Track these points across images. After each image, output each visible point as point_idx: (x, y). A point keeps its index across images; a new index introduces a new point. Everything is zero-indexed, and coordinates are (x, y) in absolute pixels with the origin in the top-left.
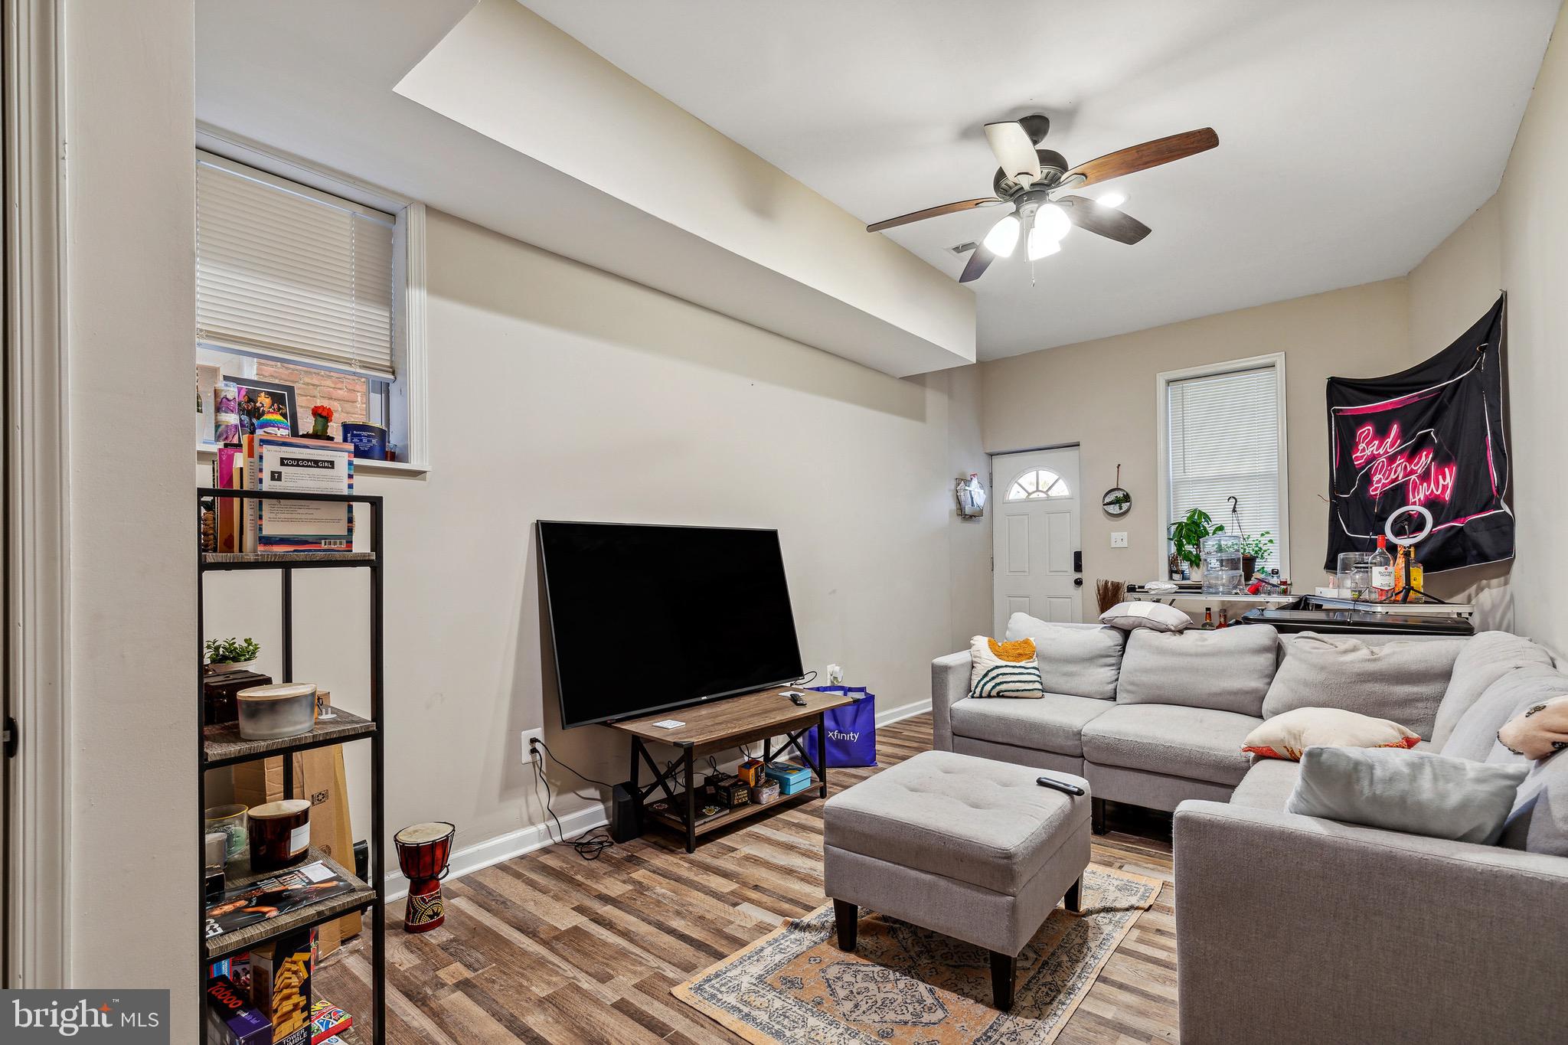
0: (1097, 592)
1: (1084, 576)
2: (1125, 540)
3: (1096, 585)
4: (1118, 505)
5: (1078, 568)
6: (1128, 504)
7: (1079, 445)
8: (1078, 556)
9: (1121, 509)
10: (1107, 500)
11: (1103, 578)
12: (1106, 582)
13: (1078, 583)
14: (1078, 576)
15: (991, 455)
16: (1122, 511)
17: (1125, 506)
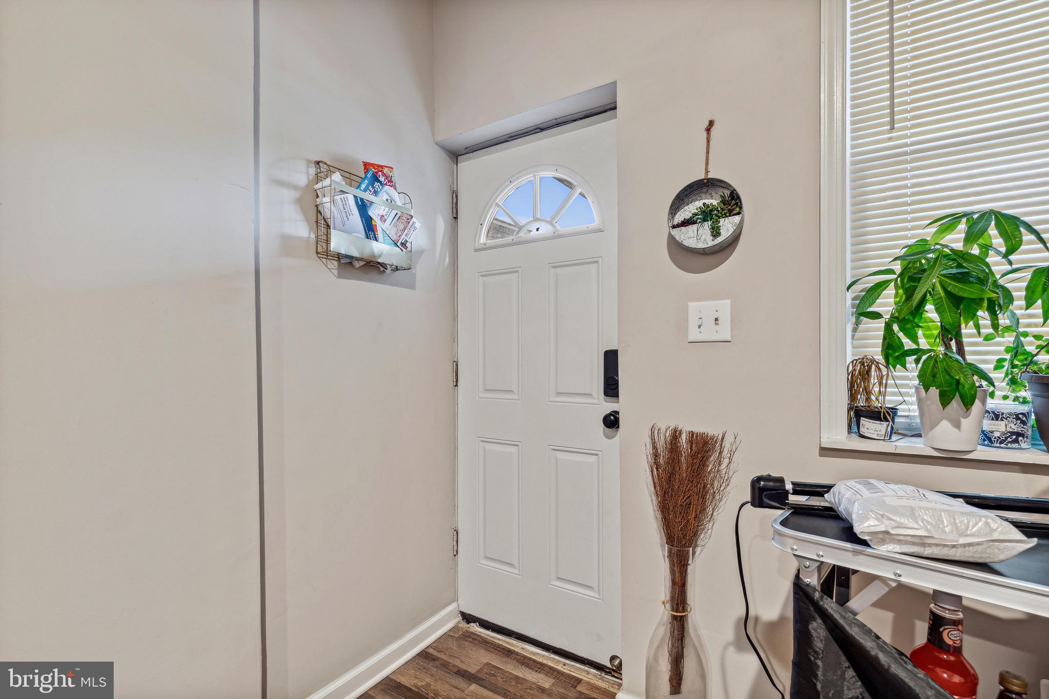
0: (651, 459)
1: (623, 405)
2: (726, 320)
3: (648, 441)
4: (707, 225)
5: (611, 388)
6: (737, 219)
7: (615, 108)
8: (611, 359)
9: (716, 232)
10: (680, 217)
11: (666, 424)
12: (676, 435)
13: (612, 422)
14: (609, 406)
15: (455, 155)
16: (719, 240)
17: (728, 226)
